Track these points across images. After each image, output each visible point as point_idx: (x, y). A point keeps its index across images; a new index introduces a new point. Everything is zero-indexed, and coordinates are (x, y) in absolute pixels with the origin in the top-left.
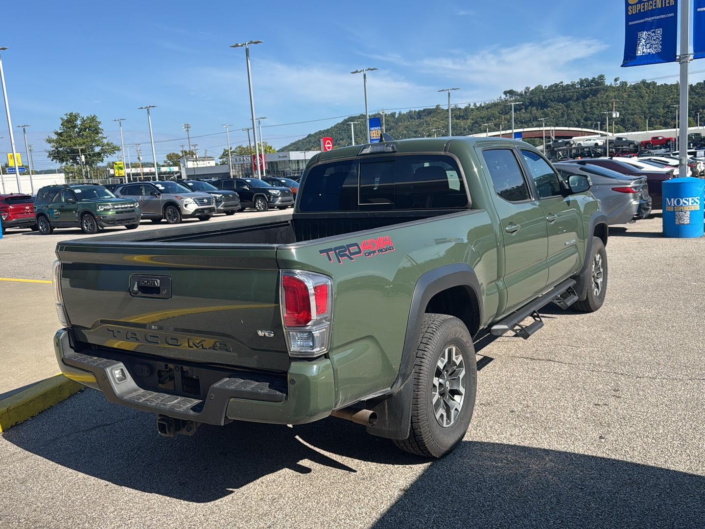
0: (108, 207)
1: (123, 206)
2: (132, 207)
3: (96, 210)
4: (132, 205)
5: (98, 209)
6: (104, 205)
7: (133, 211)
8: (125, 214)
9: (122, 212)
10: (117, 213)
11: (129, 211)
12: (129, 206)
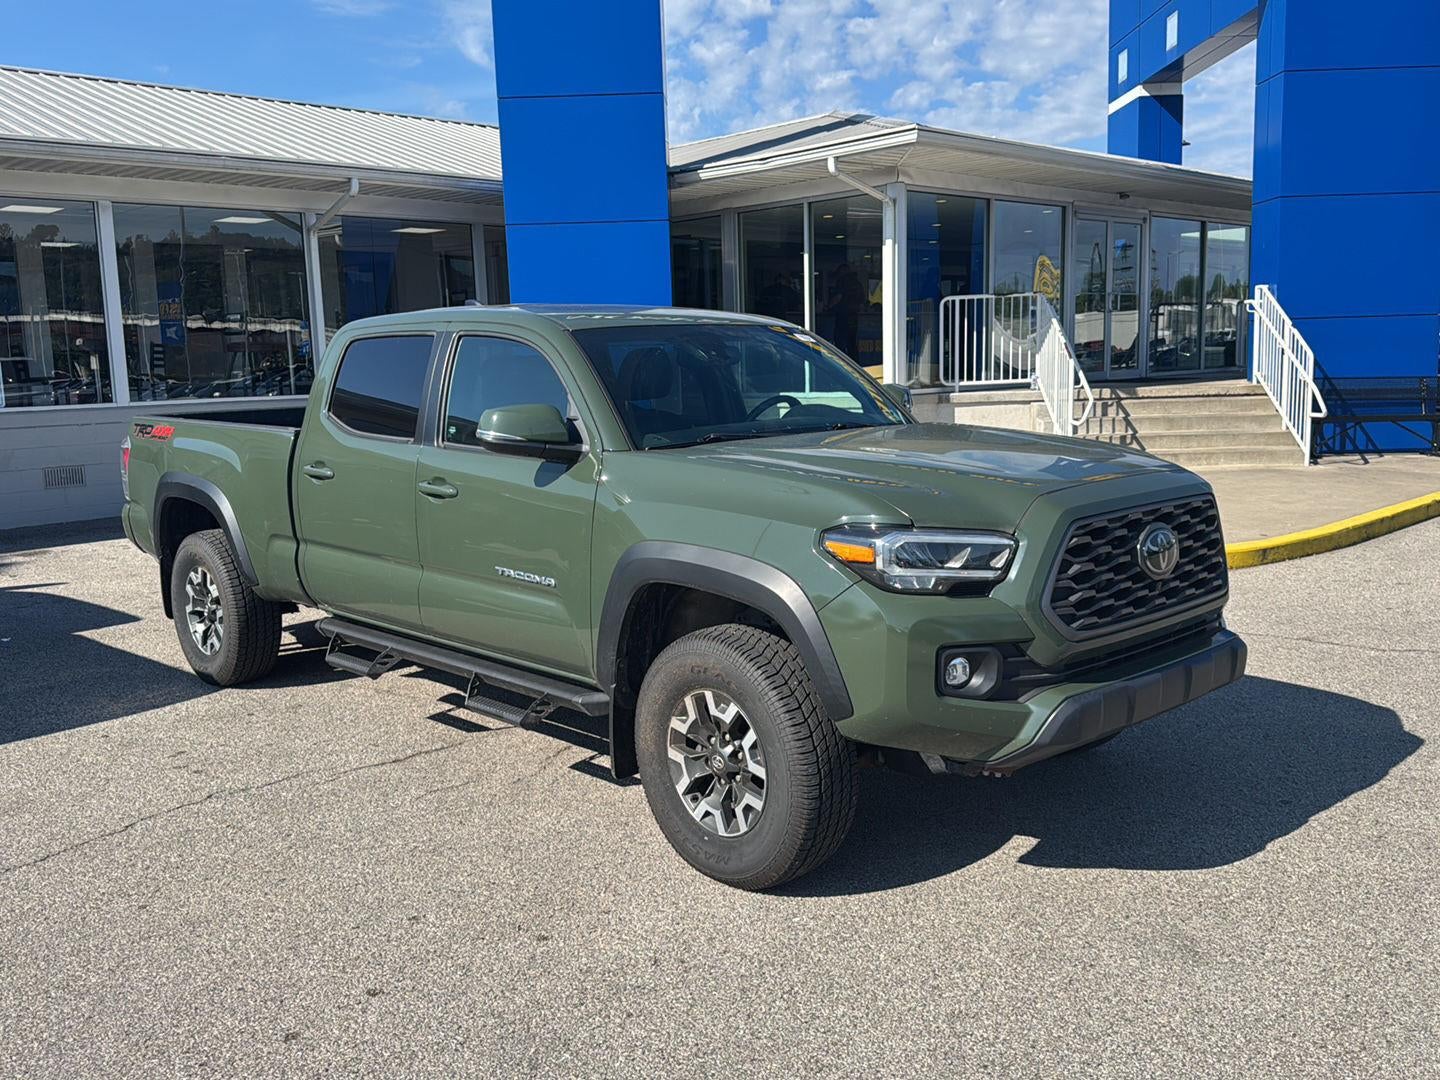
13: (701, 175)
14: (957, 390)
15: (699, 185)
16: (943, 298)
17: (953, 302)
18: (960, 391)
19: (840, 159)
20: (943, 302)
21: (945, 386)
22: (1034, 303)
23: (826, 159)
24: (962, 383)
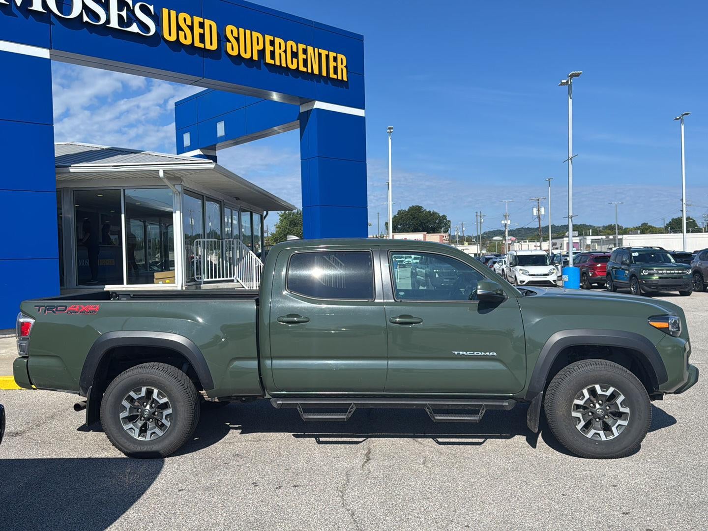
0: (652, 272)
1: (669, 272)
2: (680, 273)
3: (640, 273)
4: (680, 272)
5: (642, 273)
6: (649, 270)
7: (681, 277)
8: (671, 280)
9: (666, 278)
10: (660, 278)
11: (675, 278)
12: (677, 272)
13: (70, 170)
14: (202, 283)
15: (65, 175)
16: (196, 239)
17: (200, 241)
18: (204, 284)
19: (166, 171)
20: (196, 241)
21: (197, 281)
22: (233, 244)
23: (159, 171)
24: (205, 280)
